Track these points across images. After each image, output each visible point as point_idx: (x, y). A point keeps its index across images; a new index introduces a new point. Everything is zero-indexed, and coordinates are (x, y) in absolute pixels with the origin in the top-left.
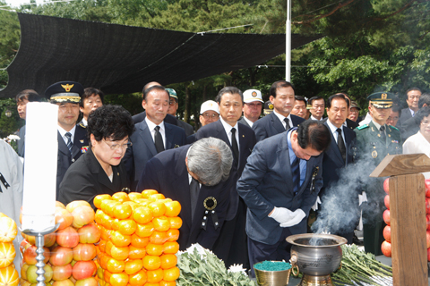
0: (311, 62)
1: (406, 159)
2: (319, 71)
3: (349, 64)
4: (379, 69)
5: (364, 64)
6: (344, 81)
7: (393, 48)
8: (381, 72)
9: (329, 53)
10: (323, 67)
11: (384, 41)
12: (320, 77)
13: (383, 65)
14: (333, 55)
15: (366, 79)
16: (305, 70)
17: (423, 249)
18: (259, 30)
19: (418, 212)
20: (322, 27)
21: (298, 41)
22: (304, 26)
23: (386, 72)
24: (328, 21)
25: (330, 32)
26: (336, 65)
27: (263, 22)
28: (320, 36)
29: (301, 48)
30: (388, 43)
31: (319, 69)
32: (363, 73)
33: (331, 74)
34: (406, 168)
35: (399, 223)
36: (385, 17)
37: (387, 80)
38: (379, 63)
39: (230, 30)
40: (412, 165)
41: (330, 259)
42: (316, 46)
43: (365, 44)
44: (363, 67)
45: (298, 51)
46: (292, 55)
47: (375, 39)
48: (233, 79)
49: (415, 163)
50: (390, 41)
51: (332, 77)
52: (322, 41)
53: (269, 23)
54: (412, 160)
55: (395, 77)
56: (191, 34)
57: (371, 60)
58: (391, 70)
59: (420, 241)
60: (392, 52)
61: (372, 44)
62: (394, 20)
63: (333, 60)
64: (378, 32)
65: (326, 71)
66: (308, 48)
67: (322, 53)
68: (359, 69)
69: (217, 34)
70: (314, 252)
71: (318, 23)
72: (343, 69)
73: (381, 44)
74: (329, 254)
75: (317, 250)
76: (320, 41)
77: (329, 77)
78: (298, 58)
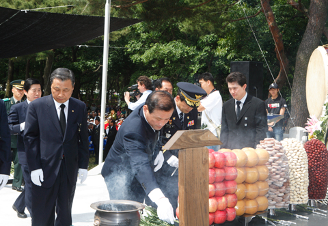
0: (127, 44)
1: (194, 135)
2: (135, 52)
3: (161, 47)
4: (187, 53)
5: (174, 48)
6: (157, 62)
7: (200, 35)
8: (189, 56)
9: (144, 36)
10: (138, 48)
11: (192, 28)
12: (136, 57)
13: (191, 50)
14: (147, 38)
15: (176, 62)
16: (122, 51)
17: (206, 213)
18: (81, 11)
19: (202, 181)
20: (138, 12)
21: (116, 24)
22: (123, 9)
23: (193, 56)
24: (143, 6)
25: (145, 17)
26: (150, 47)
27: (85, 3)
28: (137, 21)
29: (121, 30)
30: (195, 30)
31: (135, 50)
32: (174, 56)
33: (145, 55)
34: (193, 142)
35: (186, 190)
36: (193, 7)
37: (194, 63)
38: (187, 48)
39: (54, 9)
40: (199, 140)
41: (129, 223)
42: (133, 29)
43: (176, 29)
44: (174, 52)
45: (116, 32)
46: (111, 36)
47: (184, 26)
48: (56, 55)
49: (201, 138)
50: (197, 28)
51: (146, 58)
52: (139, 25)
53: (90, 5)
54: (199, 136)
55: (201, 62)
57: (181, 44)
58: (198, 55)
59: (203, 206)
60: (198, 39)
61: (182, 30)
62: (200, 10)
63: (148, 42)
64: (187, 20)
65: (141, 53)
66: (126, 31)
67: (138, 35)
68: (170, 52)
69: (40, 13)
70: (116, 217)
71: (135, 8)
72: (155, 52)
73: (189, 30)
74: (129, 218)
75: (118, 215)
76: (137, 24)
77: (143, 58)
78: (116, 38)
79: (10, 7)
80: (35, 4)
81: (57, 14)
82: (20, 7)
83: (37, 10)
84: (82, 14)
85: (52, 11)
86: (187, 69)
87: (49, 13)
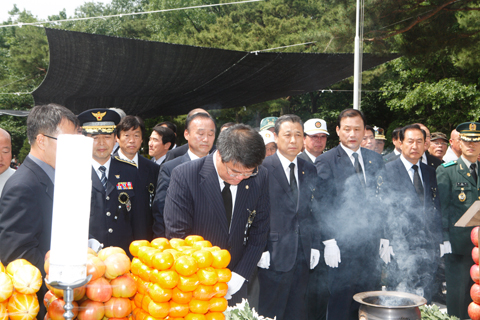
0: (383, 86)
2: (393, 96)
3: (428, 88)
4: (465, 94)
5: (447, 89)
6: (423, 108)
8: (467, 98)
9: (405, 74)
10: (397, 91)
11: (471, 61)
12: (394, 103)
13: (470, 90)
14: (409, 77)
15: (449, 106)
16: (376, 96)
18: (323, 48)
20: (397, 45)
21: (369, 62)
22: (376, 43)
23: (473, 98)
24: (404, 38)
25: (407, 51)
26: (413, 89)
27: (328, 38)
28: (395, 56)
29: (372, 70)
30: (475, 64)
31: (393, 94)
32: (445, 98)
33: (406, 99)
36: (473, 32)
37: (474, 108)
38: (465, 87)
39: (288, 48)
42: (390, 67)
43: (448, 64)
44: (445, 92)
45: (367, 73)
46: (362, 77)
47: (460, 59)
48: (292, 105)
50: (478, 60)
51: (408, 103)
52: (397, 62)
53: (334, 40)
56: (244, 53)
57: (455, 83)
61: (456, 64)
63: (410, 83)
64: (464, 50)
65: (401, 96)
66: (380, 70)
67: (397, 74)
68: (441, 94)
69: (273, 54)
70: (387, 314)
71: (393, 40)
72: (421, 94)
73: (467, 64)
74: (405, 316)
75: (390, 311)
76: (394, 61)
77: (405, 103)
78: (368, 80)
79: (237, 49)
80: (266, 44)
81: (293, 53)
82: (248, 49)
83: (268, 50)
84: (324, 51)
85: (287, 51)
86: (465, 116)
87: (285, 54)
